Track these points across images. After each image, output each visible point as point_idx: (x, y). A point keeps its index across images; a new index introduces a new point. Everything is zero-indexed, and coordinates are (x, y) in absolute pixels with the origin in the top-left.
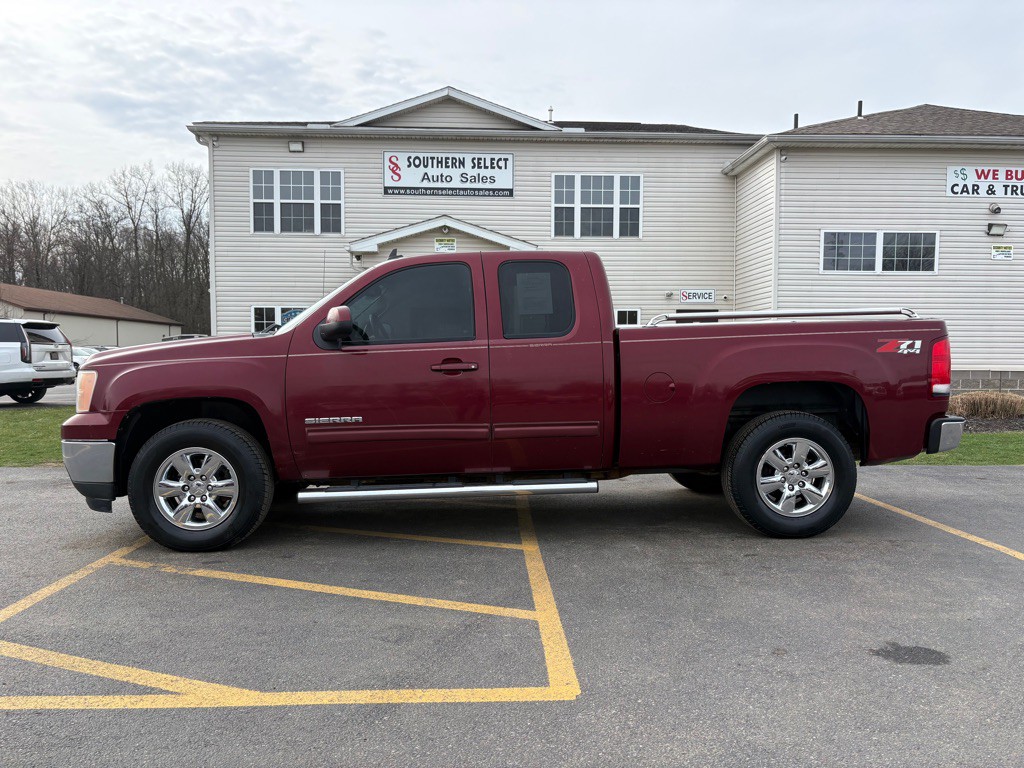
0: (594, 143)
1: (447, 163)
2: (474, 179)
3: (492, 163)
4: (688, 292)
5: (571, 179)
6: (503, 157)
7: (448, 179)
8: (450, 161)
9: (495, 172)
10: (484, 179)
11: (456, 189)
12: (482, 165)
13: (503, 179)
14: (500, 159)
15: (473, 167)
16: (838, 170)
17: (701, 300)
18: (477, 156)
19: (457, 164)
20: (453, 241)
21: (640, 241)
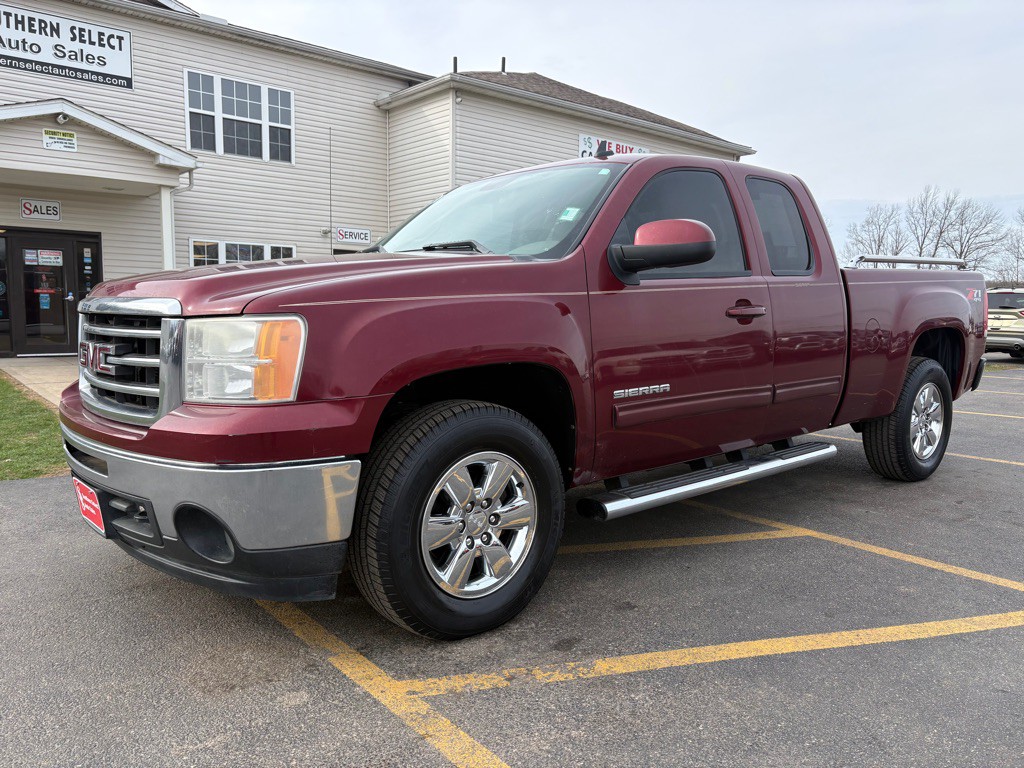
0: (236, 41)
1: (31, 25)
2: (74, 56)
3: (101, 40)
4: (345, 230)
5: (209, 81)
6: (116, 33)
7: (34, 48)
8: (36, 24)
9: (105, 52)
10: (89, 58)
11: (48, 65)
12: (86, 38)
13: (117, 63)
14: (112, 36)
15: (73, 39)
16: (502, 121)
17: (358, 241)
18: (78, 25)
19: (48, 30)
20: (72, 135)
21: (293, 167)
